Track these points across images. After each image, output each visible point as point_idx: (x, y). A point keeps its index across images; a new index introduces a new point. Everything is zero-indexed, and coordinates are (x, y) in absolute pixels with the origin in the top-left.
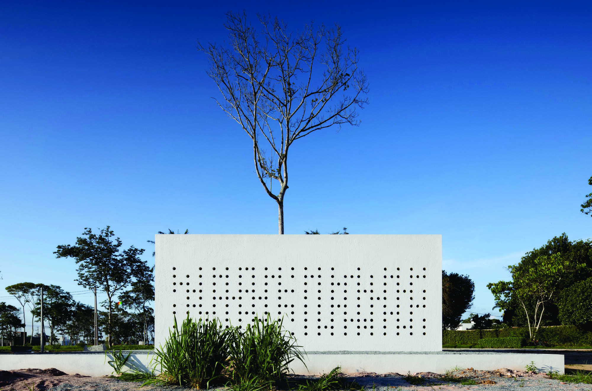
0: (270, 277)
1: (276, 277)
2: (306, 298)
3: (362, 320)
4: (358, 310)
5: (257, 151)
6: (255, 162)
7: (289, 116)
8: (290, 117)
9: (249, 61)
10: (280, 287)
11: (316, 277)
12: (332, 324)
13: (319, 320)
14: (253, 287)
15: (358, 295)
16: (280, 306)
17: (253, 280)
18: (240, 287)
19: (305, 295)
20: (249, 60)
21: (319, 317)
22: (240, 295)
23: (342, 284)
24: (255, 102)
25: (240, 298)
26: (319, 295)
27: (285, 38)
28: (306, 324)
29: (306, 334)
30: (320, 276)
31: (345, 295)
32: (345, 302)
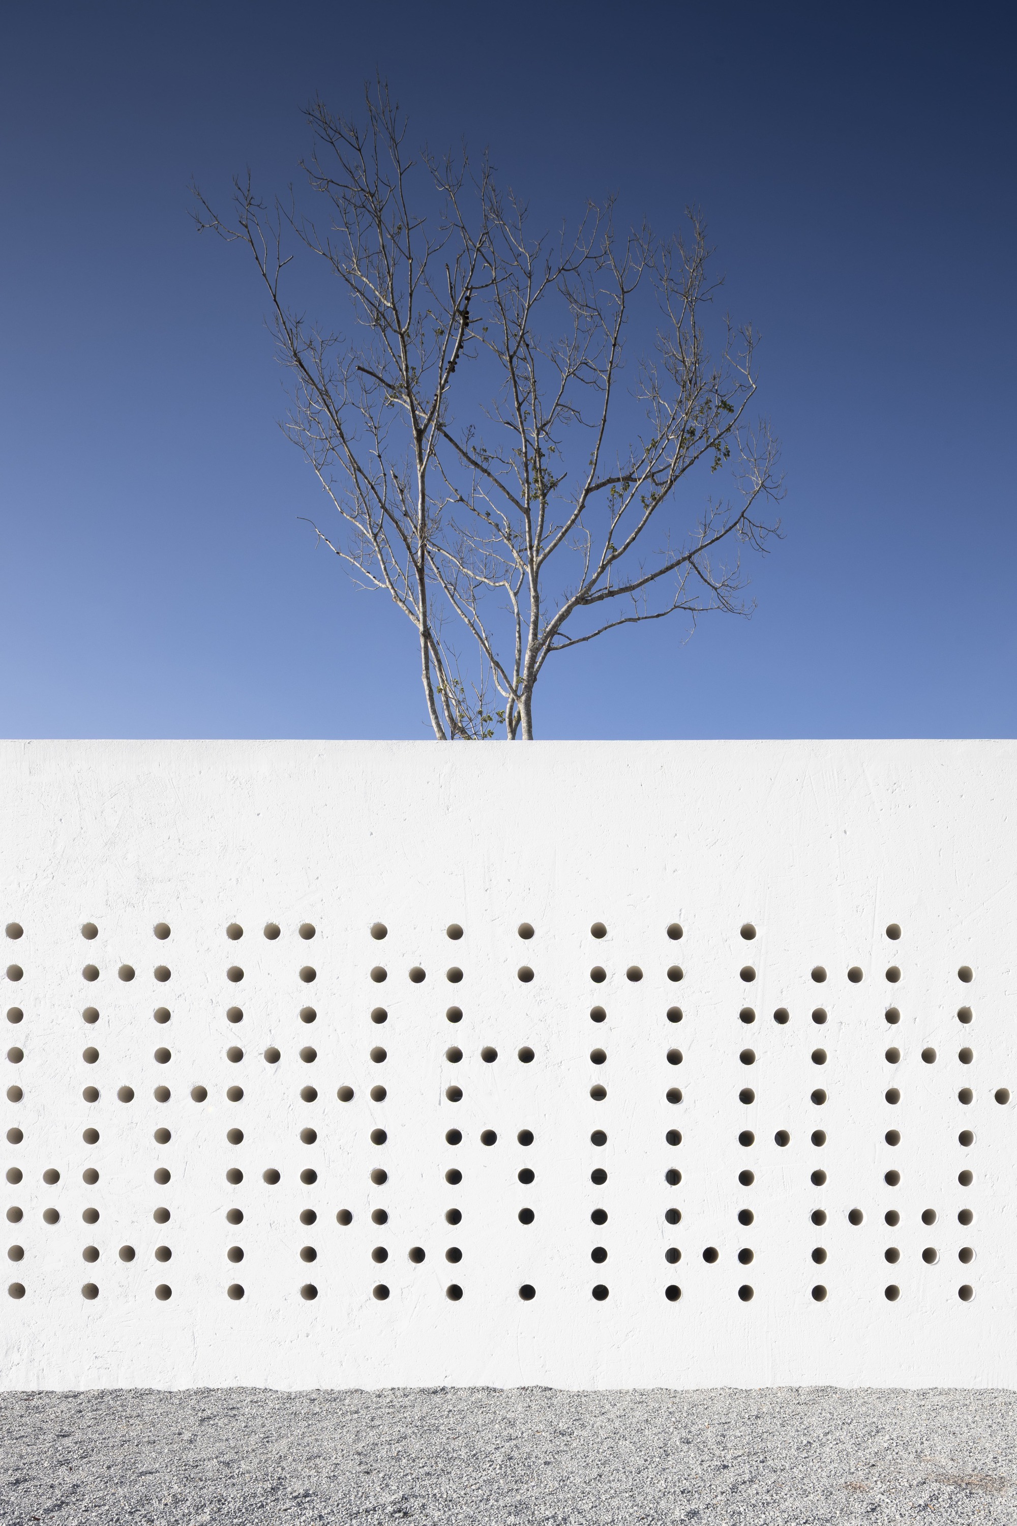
0: (398, 975)
1: (436, 976)
2: (599, 1094)
3: (910, 1218)
4: (891, 1158)
5: (432, 653)
6: (426, 687)
7: (537, 556)
8: (540, 558)
9: (394, 309)
10: (456, 1035)
11: (655, 975)
12: (746, 1237)
13: (673, 1216)
14: (308, 1035)
15: (891, 1076)
16: (454, 1137)
17: (308, 995)
18: (236, 1035)
19: (597, 1075)
20: (393, 303)
21: (673, 1197)
22: (236, 1075)
23: (800, 1017)
24: (418, 466)
25: (236, 1095)
26: (674, 1077)
27: (520, 255)
28: (600, 1236)
29: (600, 1293)
30: (675, 975)
31: (818, 1078)
32: (817, 1118)
